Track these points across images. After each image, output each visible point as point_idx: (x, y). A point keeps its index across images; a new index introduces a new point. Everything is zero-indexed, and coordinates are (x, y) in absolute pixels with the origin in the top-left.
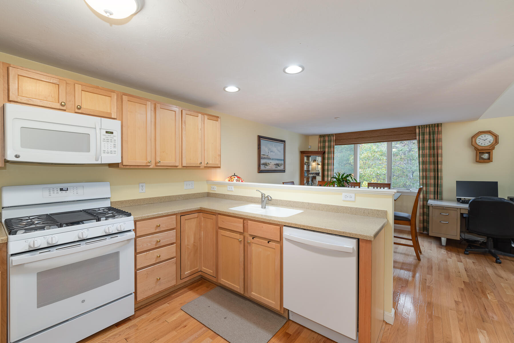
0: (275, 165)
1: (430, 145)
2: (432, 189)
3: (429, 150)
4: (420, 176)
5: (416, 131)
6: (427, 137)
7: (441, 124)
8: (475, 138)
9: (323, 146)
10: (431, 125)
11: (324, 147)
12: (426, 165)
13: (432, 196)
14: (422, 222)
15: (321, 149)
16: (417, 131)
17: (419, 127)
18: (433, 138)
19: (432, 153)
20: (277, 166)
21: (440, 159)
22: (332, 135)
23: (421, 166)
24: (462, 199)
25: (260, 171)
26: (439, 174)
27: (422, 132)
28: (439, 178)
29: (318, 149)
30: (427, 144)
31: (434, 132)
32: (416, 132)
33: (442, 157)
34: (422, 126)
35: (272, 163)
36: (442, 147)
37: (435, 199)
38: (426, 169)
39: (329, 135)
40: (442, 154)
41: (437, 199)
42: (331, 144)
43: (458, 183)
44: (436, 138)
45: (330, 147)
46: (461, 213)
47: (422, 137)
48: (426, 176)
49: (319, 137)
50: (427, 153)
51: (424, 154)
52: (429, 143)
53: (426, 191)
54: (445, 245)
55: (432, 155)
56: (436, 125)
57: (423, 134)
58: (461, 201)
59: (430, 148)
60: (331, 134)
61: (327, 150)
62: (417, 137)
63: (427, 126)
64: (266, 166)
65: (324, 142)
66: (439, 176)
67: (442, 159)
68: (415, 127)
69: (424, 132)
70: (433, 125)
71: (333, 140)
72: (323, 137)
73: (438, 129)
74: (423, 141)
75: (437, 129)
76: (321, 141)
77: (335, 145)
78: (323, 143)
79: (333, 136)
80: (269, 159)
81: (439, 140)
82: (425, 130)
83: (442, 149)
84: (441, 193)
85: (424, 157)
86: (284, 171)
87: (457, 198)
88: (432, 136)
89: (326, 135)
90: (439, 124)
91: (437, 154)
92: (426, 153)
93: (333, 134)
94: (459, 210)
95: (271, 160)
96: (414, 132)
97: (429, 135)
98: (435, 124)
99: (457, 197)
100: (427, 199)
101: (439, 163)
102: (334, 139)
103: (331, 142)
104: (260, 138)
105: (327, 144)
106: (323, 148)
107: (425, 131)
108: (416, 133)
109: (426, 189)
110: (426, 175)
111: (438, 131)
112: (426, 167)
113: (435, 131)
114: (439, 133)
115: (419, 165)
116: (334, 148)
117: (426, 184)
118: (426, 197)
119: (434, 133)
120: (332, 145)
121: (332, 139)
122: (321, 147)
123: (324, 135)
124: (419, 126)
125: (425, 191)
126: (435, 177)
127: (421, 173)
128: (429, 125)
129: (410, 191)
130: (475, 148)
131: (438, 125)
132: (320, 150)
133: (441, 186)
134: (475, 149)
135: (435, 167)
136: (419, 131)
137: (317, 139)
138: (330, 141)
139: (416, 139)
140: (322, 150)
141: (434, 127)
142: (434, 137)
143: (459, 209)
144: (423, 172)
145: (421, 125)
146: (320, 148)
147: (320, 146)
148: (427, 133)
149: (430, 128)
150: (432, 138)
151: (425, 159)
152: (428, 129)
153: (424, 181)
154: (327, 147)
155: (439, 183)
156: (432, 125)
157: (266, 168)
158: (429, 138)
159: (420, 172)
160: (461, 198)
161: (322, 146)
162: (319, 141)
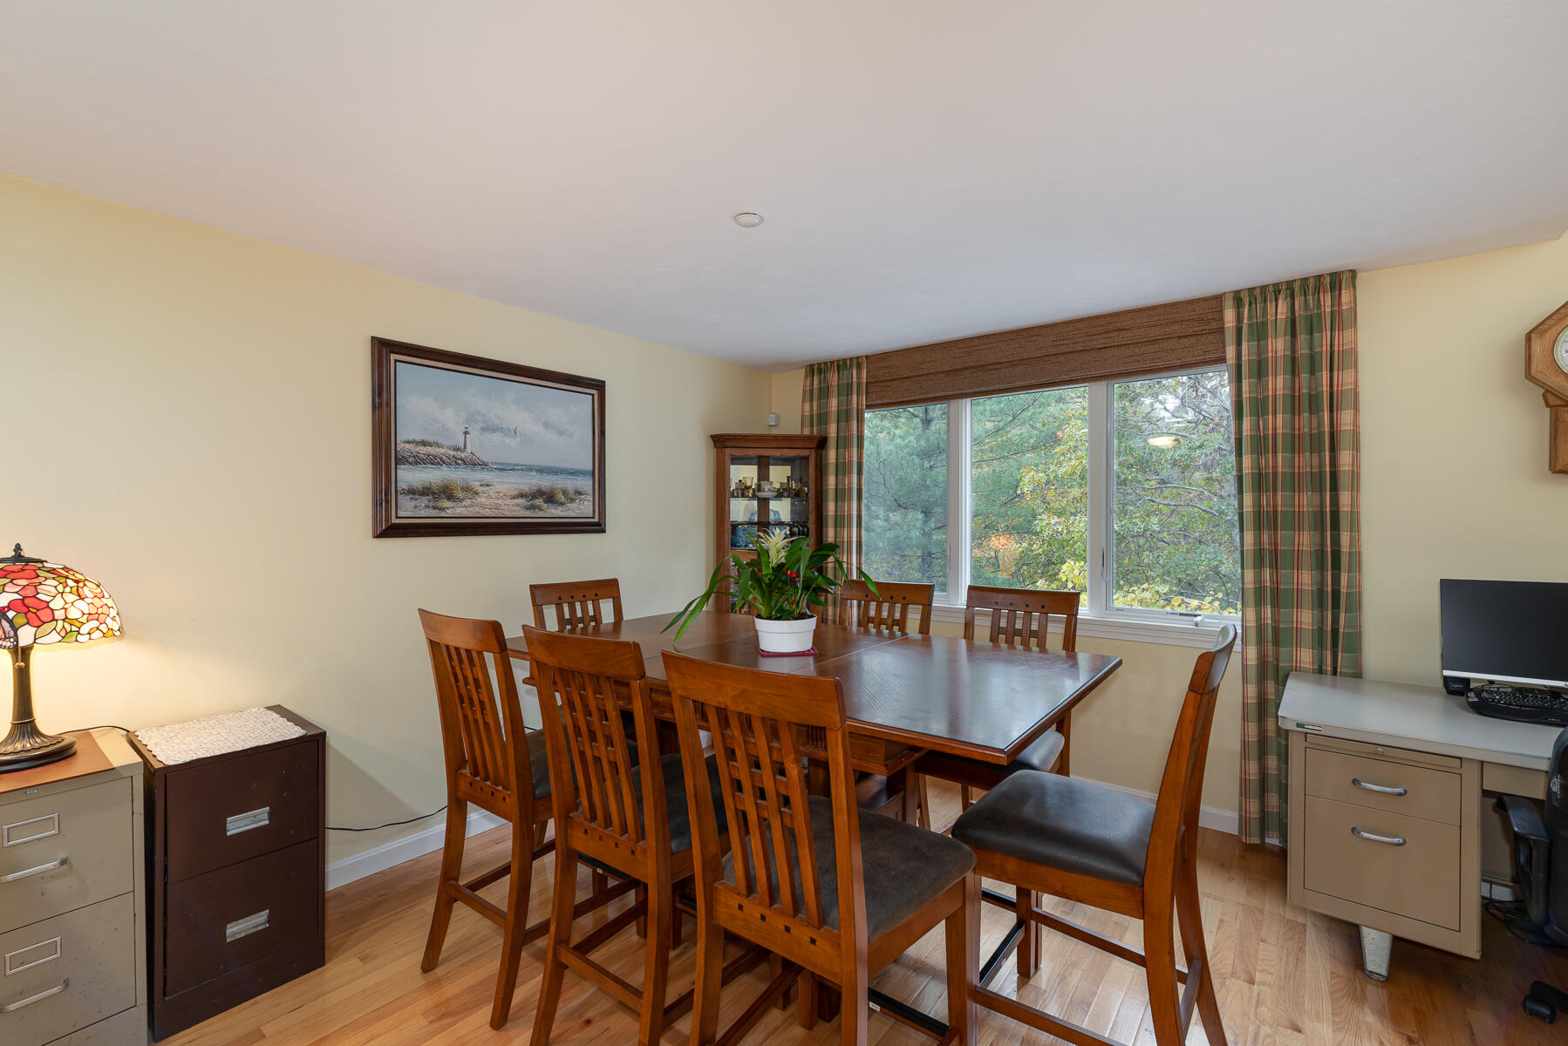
0: (521, 495)
1: (1293, 389)
2: (1306, 618)
3: (1288, 416)
4: (1242, 552)
5: (1221, 319)
6: (1278, 346)
7: (1353, 273)
8: (1549, 336)
9: (820, 415)
10: (1297, 286)
11: (823, 418)
12: (1275, 490)
13: (1306, 657)
14: (1254, 788)
15: (812, 425)
16: (1229, 316)
17: (1237, 297)
18: (1311, 349)
19: (1306, 430)
20: (539, 502)
21: (1345, 458)
22: (855, 361)
23: (1248, 499)
24: (1473, 685)
25: (390, 530)
26: (1345, 538)
27: (1250, 326)
28: (1344, 559)
29: (802, 427)
30: (1278, 384)
31: (1315, 320)
32: (1223, 323)
33: (1356, 447)
34: (1251, 290)
35: (499, 487)
36: (1356, 395)
37: (1320, 671)
38: (1275, 512)
39: (842, 365)
40: (1356, 435)
41: (1334, 672)
42: (849, 402)
43: (1452, 591)
44: (1325, 349)
45: (844, 416)
46: (1484, 788)
47: (1255, 350)
48: (1276, 550)
49: (806, 376)
50: (1279, 431)
51: (1266, 436)
52: (1288, 377)
53: (1276, 629)
54: (1383, 971)
55: (1308, 437)
56: (1328, 279)
57: (1260, 332)
58: (1473, 698)
59: (1293, 405)
60: (851, 359)
61: (832, 430)
62: (1230, 352)
63: (1277, 288)
64: (446, 503)
65: (824, 393)
66: (1345, 549)
67: (1356, 462)
68: (1218, 299)
69: (1265, 324)
70: (1312, 282)
71: (859, 384)
72: (820, 371)
73: (1337, 301)
74: (1260, 369)
75: (1328, 302)
76: (812, 391)
77: (868, 407)
78: (820, 398)
79: (859, 367)
80: (474, 464)
81: (1343, 359)
82: (1271, 308)
83: (1356, 409)
84: (1356, 643)
85: (1266, 452)
86: (597, 527)
87: (1447, 680)
88: (1302, 339)
89: (832, 362)
90: (1343, 272)
91: (1332, 435)
92: (1275, 429)
93: (857, 358)
94: (1471, 777)
95: (491, 470)
96: (1214, 325)
97: (1288, 338)
98: (1319, 278)
99: (1447, 673)
100: (1281, 674)
101: (1344, 481)
102: (865, 380)
103: (849, 393)
104: (384, 350)
105: (834, 403)
106: (820, 424)
107: (1271, 318)
108: (1221, 330)
109: (1276, 620)
110: (1276, 544)
111: (1336, 314)
112: (1275, 506)
113: (1319, 315)
114: (1343, 319)
115: (1240, 491)
116: (860, 420)
117: (1276, 592)
118: (1277, 659)
119: (1313, 325)
120: (855, 406)
121: (855, 380)
122: (812, 416)
123: (826, 363)
124: (1239, 291)
125: (1270, 628)
126: (1320, 554)
127: (1249, 537)
128: (1290, 284)
129: (1197, 625)
130: (1544, 395)
131: (1337, 281)
132: (807, 432)
133: (1356, 604)
134: (1550, 397)
135: (1322, 504)
136: (1239, 319)
137: (797, 382)
138: (845, 390)
139: (1223, 360)
140: (815, 433)
141: (1317, 290)
142: (1316, 342)
143: (1476, 767)
144: (1258, 527)
145: (1249, 289)
146: (807, 421)
147: (807, 413)
148: (1281, 327)
149: (1293, 298)
150: (1303, 350)
151: (1267, 461)
152: (1283, 307)
153: (1267, 573)
154: (833, 417)
155: (1343, 590)
156: (1305, 280)
157: (450, 512)
158: (1288, 353)
159: (1242, 530)
160: (1467, 681)
161: (815, 412)
162: (804, 391)
